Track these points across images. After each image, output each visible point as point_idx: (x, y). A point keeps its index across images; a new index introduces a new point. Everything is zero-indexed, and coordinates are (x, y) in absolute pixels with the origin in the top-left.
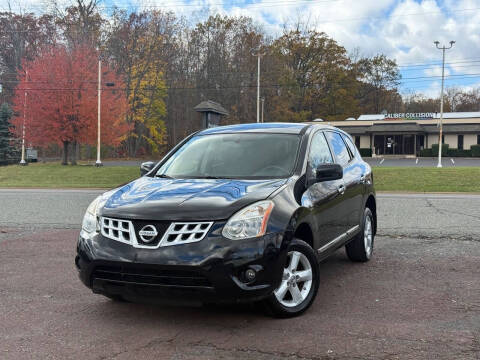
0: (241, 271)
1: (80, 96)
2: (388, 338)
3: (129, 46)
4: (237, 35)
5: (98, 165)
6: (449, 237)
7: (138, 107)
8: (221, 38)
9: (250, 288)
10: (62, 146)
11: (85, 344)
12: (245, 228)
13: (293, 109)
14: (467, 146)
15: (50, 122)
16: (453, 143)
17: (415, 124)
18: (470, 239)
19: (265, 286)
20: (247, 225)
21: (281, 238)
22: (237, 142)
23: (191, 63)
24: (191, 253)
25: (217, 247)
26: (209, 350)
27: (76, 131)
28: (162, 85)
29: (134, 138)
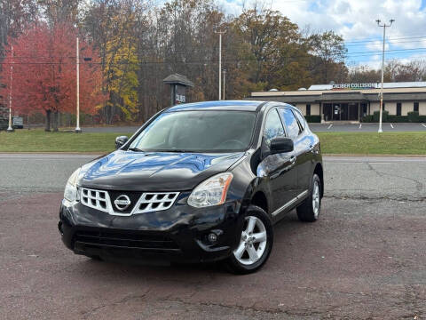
0: (204, 235)
1: (60, 69)
2: (332, 292)
3: (104, 24)
4: (201, 13)
5: (77, 131)
6: (387, 198)
7: (112, 79)
8: (187, 16)
9: (211, 250)
10: (45, 114)
11: (68, 300)
12: (207, 197)
13: (251, 80)
14: (404, 113)
15: (33, 93)
16: (392, 110)
17: (359, 93)
18: (405, 200)
19: (225, 248)
20: (209, 194)
21: (239, 204)
22: (201, 118)
23: (160, 39)
24: (160, 219)
25: (182, 214)
26: (176, 304)
27: (57, 101)
28: (134, 59)
29: (110, 107)
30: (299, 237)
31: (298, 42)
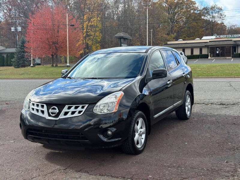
1: (58, 32)
5: (68, 66)
9: (109, 141)
10: (51, 57)
12: (106, 107)
13: (167, 34)
27: (57, 49)
30: (175, 129)
31: (196, 12)
